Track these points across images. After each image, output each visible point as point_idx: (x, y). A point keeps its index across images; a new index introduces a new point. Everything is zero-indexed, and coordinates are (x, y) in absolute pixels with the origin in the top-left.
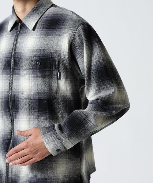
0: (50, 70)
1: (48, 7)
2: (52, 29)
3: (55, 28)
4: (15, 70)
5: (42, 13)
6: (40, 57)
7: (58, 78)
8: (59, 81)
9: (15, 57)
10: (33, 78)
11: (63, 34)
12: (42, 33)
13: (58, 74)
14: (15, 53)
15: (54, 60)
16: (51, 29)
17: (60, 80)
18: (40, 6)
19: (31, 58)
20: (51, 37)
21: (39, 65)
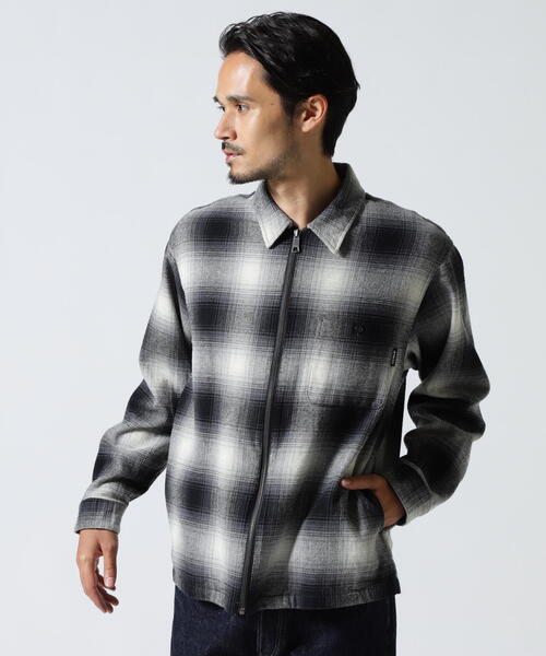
2: (386, 253)
3: (393, 253)
4: (288, 337)
7: (393, 363)
9: (289, 309)
10: (339, 360)
12: (360, 260)
16: (383, 253)
17: (394, 367)
19: (339, 315)
21: (360, 333)
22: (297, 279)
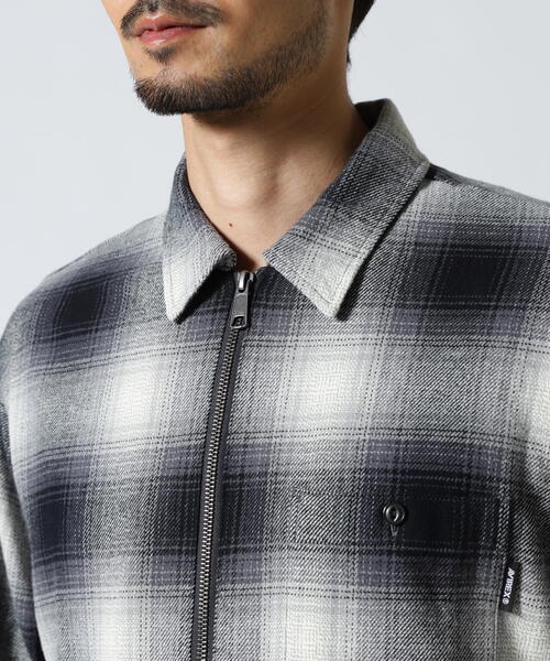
0: (463, 557)
1: (410, 183)
2: (465, 307)
3: (481, 307)
4: (227, 552)
5: (387, 218)
6: (395, 472)
7: (506, 601)
8: (512, 619)
9: (226, 477)
10: (354, 606)
11: (538, 342)
12: (395, 330)
13: (506, 576)
14: (224, 450)
15: (483, 495)
16: (458, 307)
17: (518, 613)
18: (370, 175)
19: (341, 480)
20: (457, 354)
21: (399, 525)
22: (241, 396)
